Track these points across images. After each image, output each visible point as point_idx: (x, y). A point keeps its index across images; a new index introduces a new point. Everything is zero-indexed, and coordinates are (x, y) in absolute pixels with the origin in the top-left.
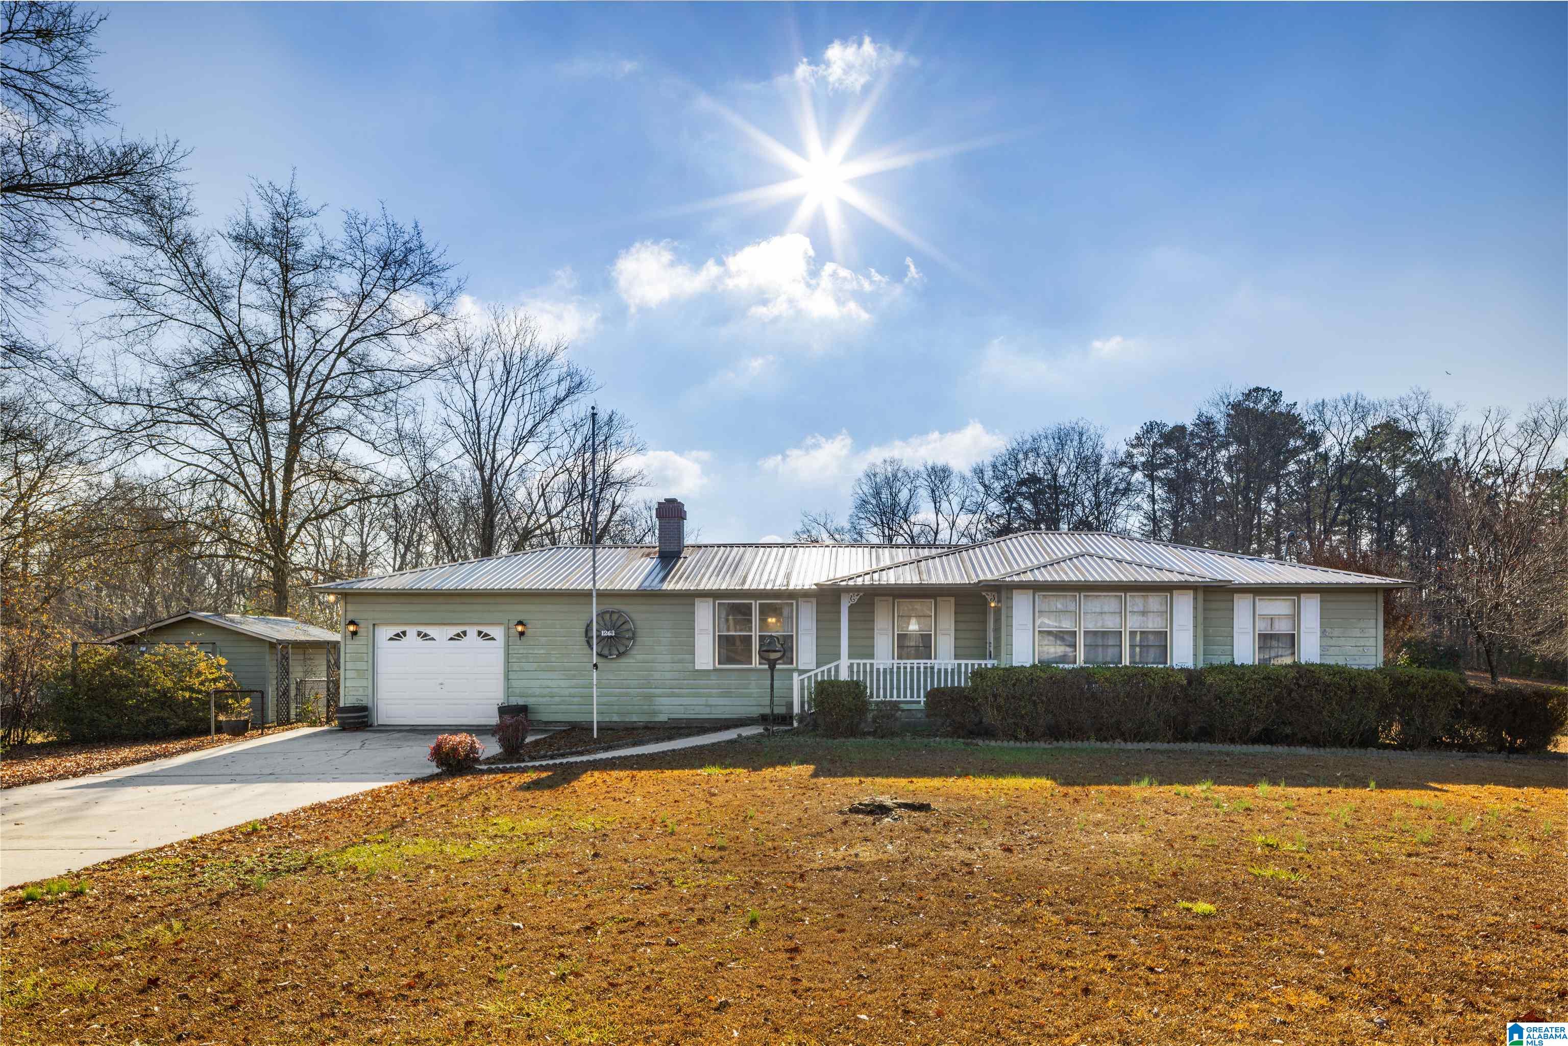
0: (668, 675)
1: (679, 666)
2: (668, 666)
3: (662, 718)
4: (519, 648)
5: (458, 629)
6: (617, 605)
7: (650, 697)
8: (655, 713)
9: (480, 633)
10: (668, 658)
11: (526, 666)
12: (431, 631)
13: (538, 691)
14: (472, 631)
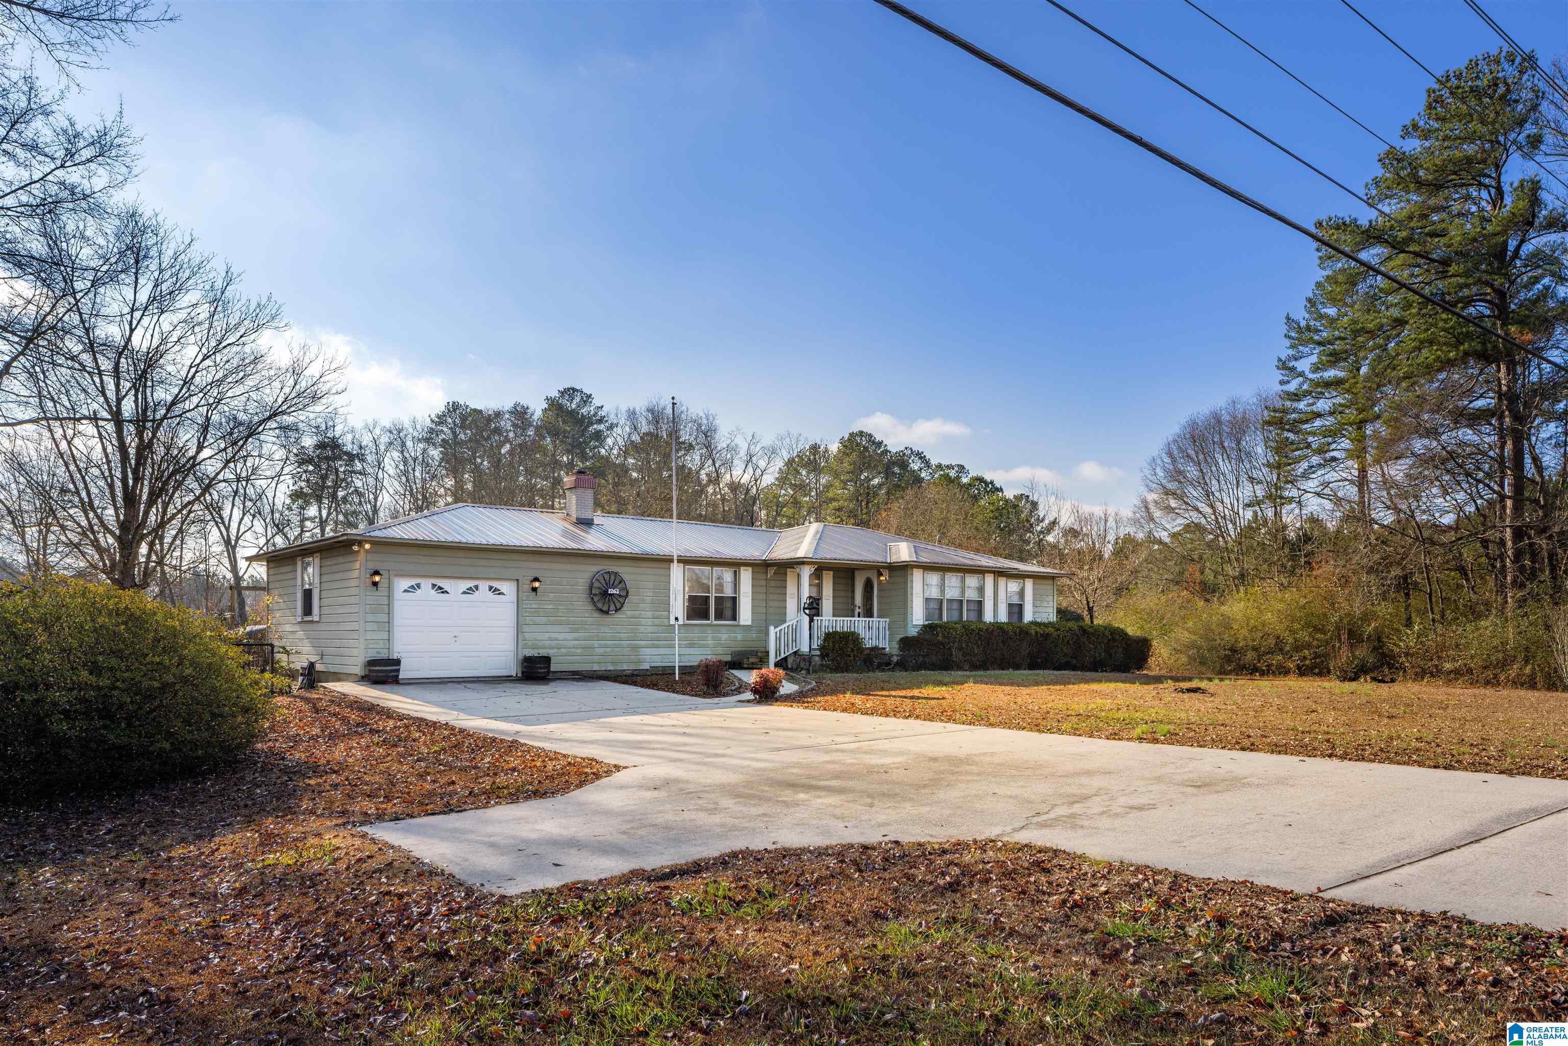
0: (650, 629)
1: (657, 621)
2: (650, 622)
3: (646, 666)
4: (532, 603)
5: (471, 584)
6: (613, 567)
7: (636, 648)
8: (639, 662)
9: (491, 588)
10: (649, 614)
11: (538, 620)
12: (445, 584)
13: (547, 643)
14: (484, 586)
